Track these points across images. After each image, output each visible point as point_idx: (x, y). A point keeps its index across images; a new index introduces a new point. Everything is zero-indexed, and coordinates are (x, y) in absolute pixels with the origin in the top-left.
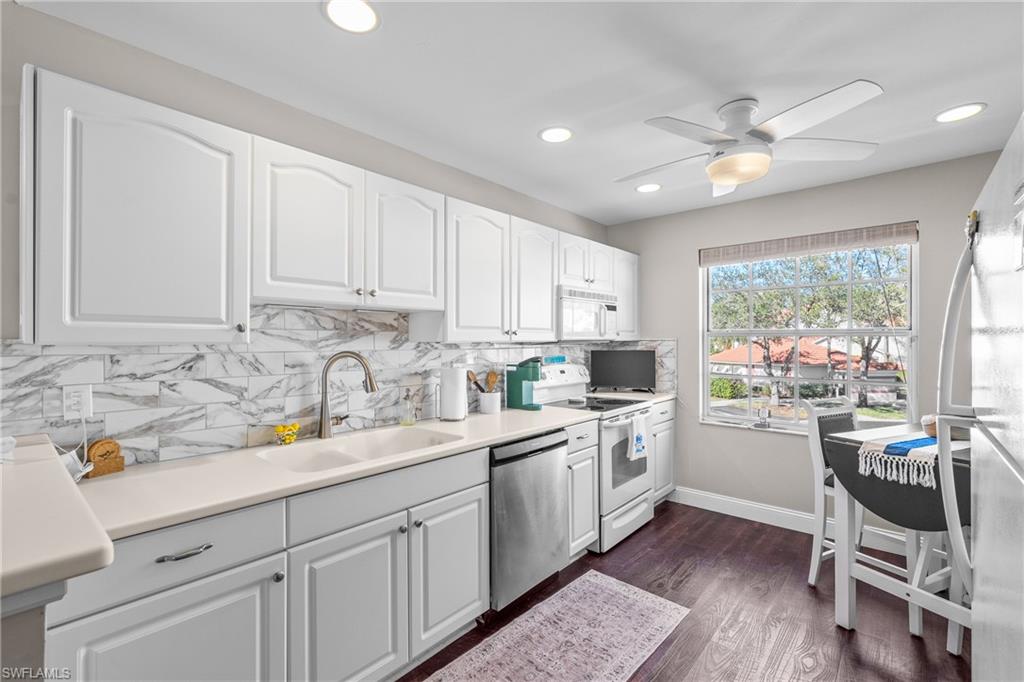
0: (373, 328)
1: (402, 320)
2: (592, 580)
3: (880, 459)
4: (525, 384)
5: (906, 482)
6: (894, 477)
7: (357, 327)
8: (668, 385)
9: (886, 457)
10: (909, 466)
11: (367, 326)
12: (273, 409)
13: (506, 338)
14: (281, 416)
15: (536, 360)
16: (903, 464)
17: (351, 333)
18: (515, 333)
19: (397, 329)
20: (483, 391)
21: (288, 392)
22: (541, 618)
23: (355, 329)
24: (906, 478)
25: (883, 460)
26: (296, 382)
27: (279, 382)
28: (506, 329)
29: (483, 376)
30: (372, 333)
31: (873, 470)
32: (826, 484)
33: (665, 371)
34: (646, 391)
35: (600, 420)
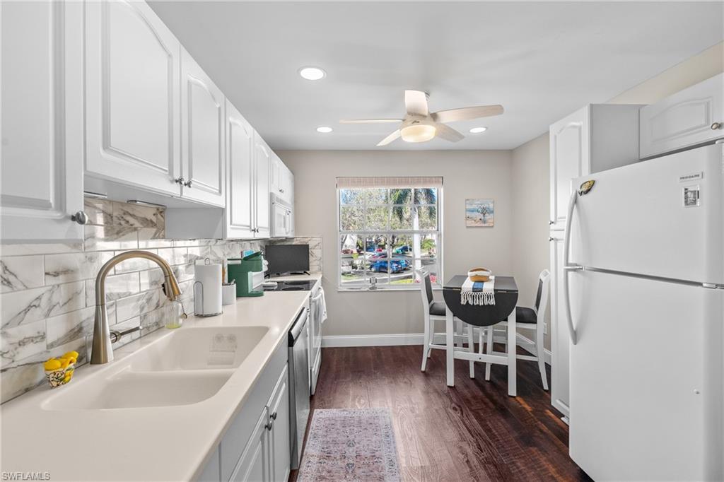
0: (137, 224)
1: (159, 216)
2: (321, 416)
3: (470, 295)
4: (250, 274)
5: (482, 304)
6: (477, 303)
7: (123, 222)
8: (317, 268)
9: (474, 293)
10: (484, 296)
11: (132, 220)
12: (32, 340)
13: (252, 235)
14: (41, 347)
16: (481, 296)
17: (117, 229)
19: (155, 225)
21: (50, 310)
22: (316, 459)
23: (120, 224)
24: (482, 302)
25: (472, 295)
26: (60, 296)
27: (38, 298)
28: (253, 228)
30: (136, 229)
31: (468, 302)
32: (431, 314)
33: (314, 259)
34: (302, 274)
35: (310, 297)
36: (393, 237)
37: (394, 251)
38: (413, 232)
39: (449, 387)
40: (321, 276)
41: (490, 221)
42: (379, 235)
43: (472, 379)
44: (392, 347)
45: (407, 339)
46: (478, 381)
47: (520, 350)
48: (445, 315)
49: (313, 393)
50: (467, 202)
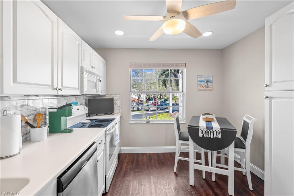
3: (205, 131)
4: (63, 118)
5: (213, 137)
6: (210, 136)
8: (118, 111)
9: (207, 130)
10: (214, 132)
13: (55, 92)
15: (70, 105)
16: (212, 132)
18: (61, 89)
20: (33, 127)
24: (213, 136)
25: (206, 131)
28: (55, 87)
29: (32, 117)
31: (203, 135)
32: (179, 140)
33: (116, 106)
34: (110, 114)
35: (105, 131)
36: (161, 95)
37: (161, 101)
38: (170, 92)
39: (191, 186)
40: (120, 116)
41: (210, 87)
42: (155, 94)
43: (204, 179)
44: (158, 154)
45: (165, 149)
46: (207, 181)
47: (237, 165)
48: (189, 141)
49: (107, 191)
50: (199, 77)
